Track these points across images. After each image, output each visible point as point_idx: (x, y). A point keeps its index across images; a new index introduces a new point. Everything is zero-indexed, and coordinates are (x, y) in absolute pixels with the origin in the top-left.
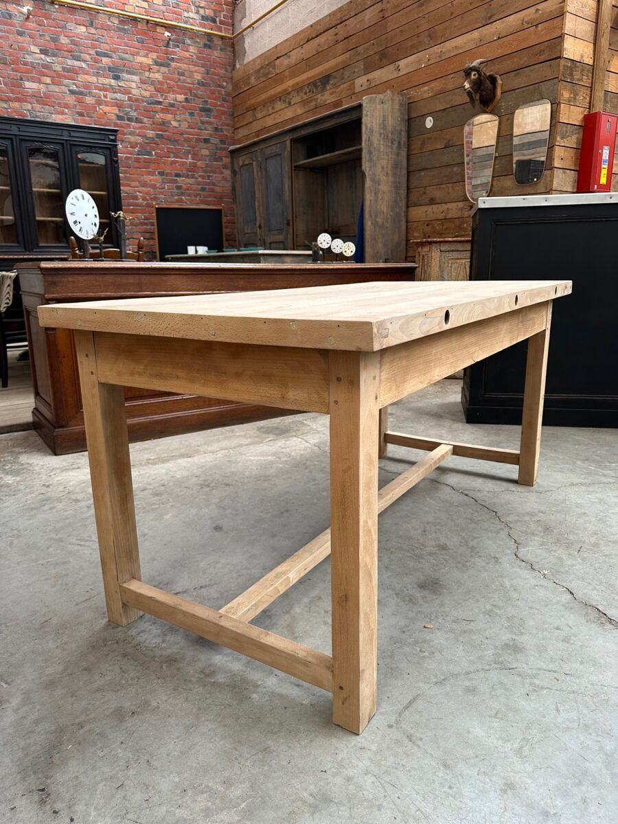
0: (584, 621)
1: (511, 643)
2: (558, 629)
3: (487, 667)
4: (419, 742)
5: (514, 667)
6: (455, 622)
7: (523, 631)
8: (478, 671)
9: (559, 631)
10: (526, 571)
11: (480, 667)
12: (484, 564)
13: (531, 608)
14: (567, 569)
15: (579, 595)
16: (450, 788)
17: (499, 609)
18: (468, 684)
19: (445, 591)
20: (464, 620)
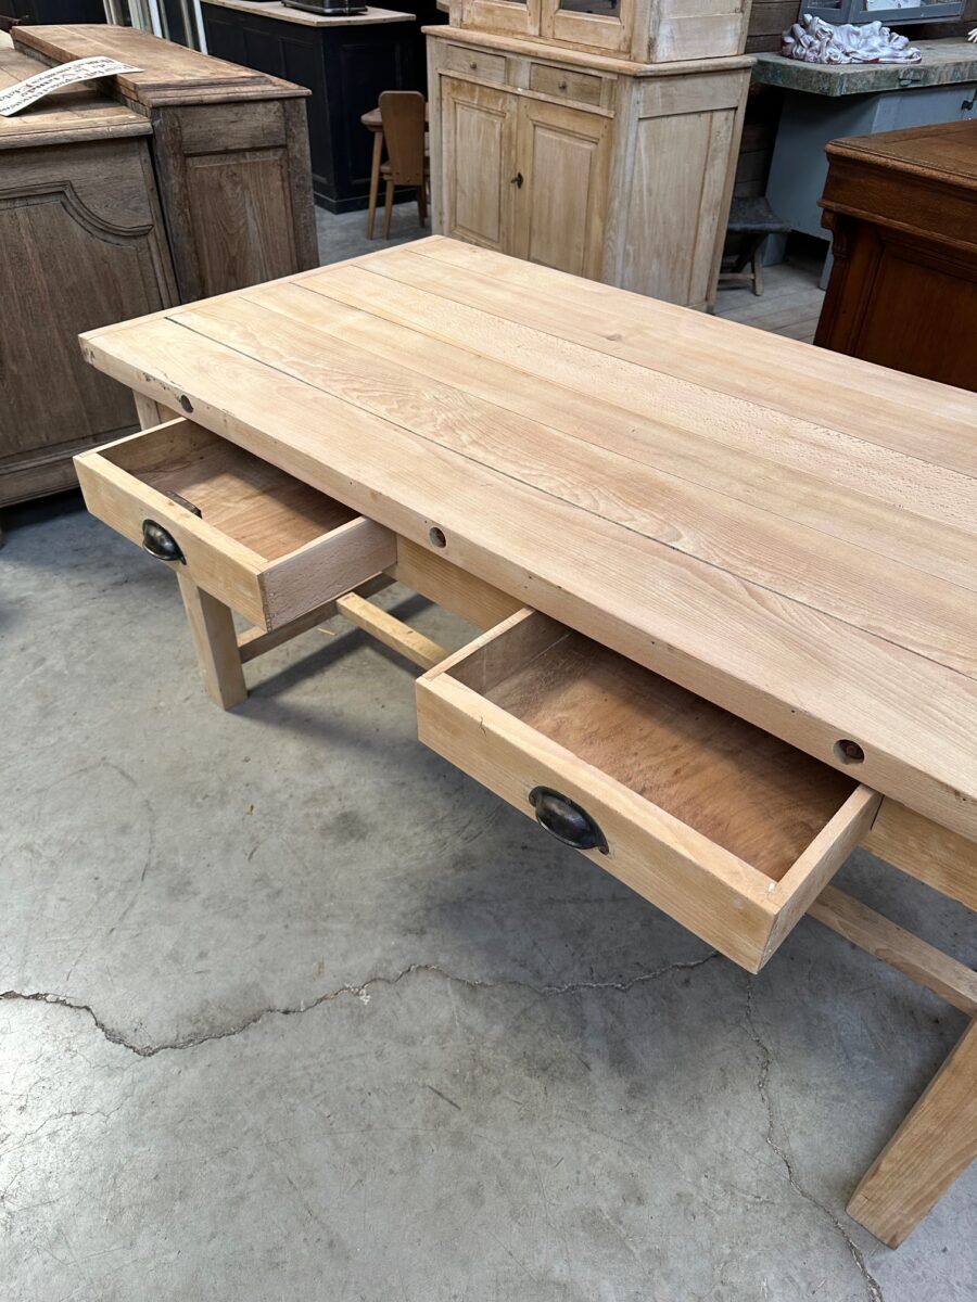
0: (209, 996)
1: (190, 889)
2: (203, 955)
3: (155, 852)
4: (74, 777)
5: (146, 879)
6: (253, 839)
7: (211, 911)
8: (152, 842)
9: (196, 954)
10: (369, 968)
11: (157, 845)
12: (402, 909)
13: (261, 937)
14: (368, 1038)
15: (279, 1021)
16: (18, 790)
17: (268, 896)
18: (137, 827)
19: (330, 841)
20: (255, 849)
